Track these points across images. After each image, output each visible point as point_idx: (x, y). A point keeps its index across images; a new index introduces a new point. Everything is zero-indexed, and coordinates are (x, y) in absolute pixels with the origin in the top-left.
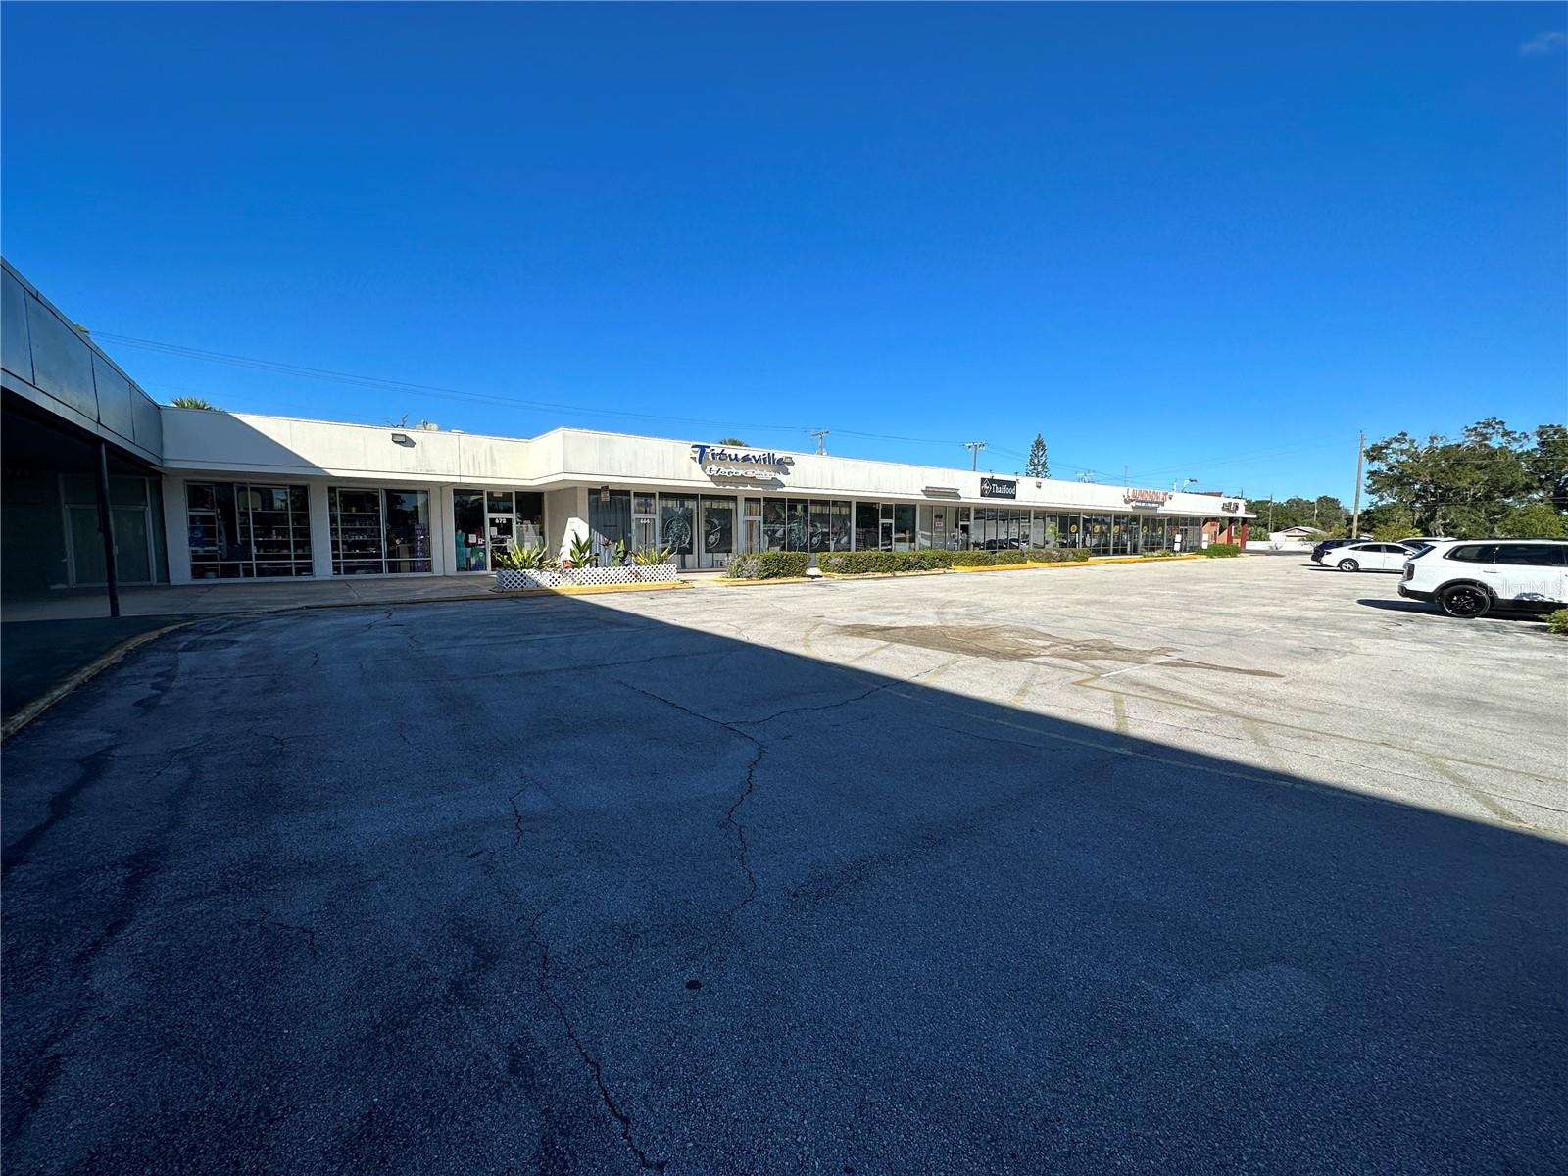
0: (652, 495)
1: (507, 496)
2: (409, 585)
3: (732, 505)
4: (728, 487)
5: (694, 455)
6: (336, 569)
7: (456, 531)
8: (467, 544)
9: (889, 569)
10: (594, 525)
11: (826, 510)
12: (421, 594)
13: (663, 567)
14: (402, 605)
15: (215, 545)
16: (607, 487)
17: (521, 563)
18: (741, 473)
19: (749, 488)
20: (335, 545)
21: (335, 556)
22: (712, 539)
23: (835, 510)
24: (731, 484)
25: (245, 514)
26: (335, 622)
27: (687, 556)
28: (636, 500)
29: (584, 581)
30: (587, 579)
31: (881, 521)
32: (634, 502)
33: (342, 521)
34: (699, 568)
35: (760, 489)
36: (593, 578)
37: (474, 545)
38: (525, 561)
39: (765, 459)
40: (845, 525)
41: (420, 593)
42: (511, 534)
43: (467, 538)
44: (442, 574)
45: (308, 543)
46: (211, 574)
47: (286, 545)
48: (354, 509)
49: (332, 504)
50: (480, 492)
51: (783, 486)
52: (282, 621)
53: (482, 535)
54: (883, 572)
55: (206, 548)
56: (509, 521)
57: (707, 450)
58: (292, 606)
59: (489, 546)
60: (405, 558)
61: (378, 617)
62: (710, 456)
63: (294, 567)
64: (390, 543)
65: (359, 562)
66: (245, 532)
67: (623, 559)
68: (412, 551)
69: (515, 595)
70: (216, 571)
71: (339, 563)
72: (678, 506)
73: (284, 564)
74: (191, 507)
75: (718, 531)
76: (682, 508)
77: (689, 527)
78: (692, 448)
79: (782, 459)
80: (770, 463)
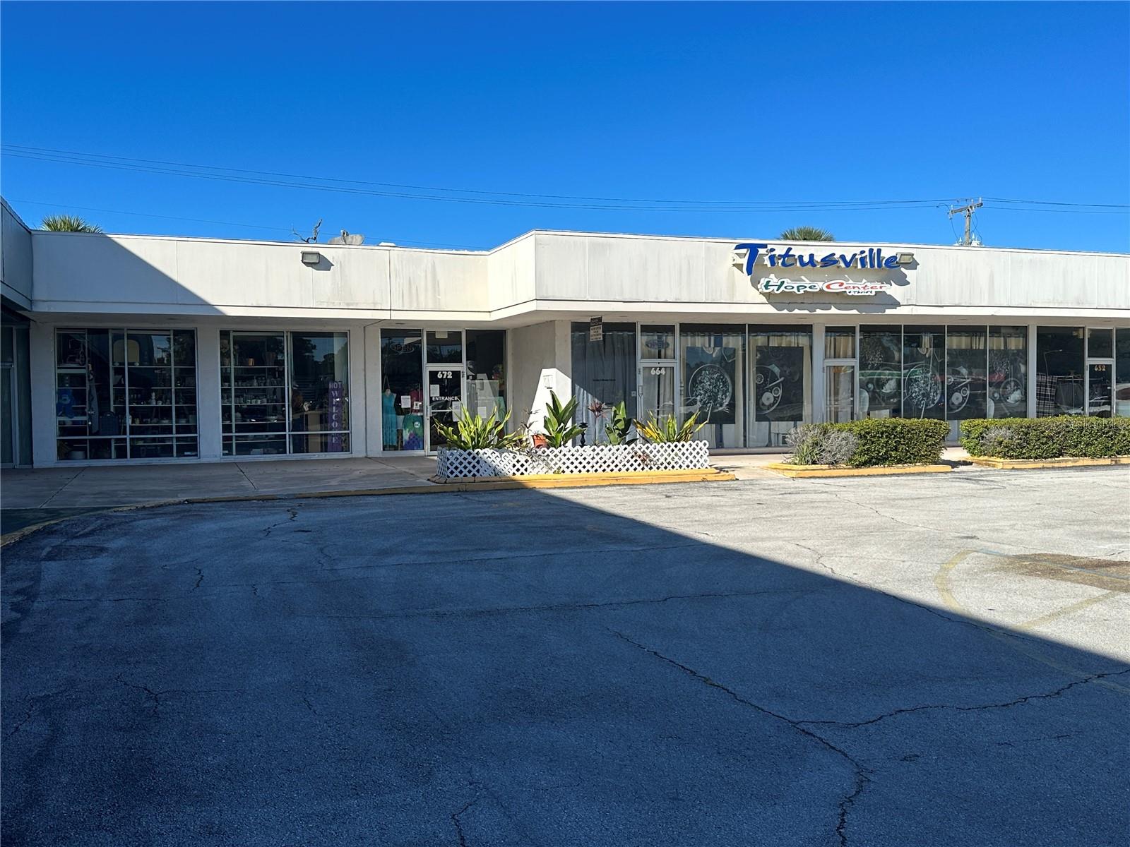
0: (669, 329)
1: (454, 337)
2: (320, 471)
3: (803, 341)
4: (797, 311)
5: (739, 261)
6: (227, 447)
7: (384, 391)
8: (399, 410)
9: (1106, 452)
10: (579, 380)
11: (978, 344)
12: (334, 485)
13: (687, 445)
14: (311, 501)
15: (84, 414)
16: (600, 319)
17: (473, 439)
18: (820, 285)
19: (833, 311)
20: (226, 411)
21: (226, 428)
22: (768, 398)
23: (995, 343)
24: (801, 305)
25: (120, 371)
26: (223, 525)
27: (725, 427)
28: (645, 338)
29: (564, 467)
30: (568, 463)
31: (1089, 361)
32: (641, 340)
33: (236, 380)
34: (745, 447)
35: (855, 312)
36: (576, 463)
37: (407, 411)
38: (479, 436)
39: (863, 260)
40: (1017, 370)
41: (334, 483)
42: (458, 394)
43: (398, 400)
44: (363, 455)
45: (193, 411)
46: (80, 454)
47: (166, 413)
48: (251, 361)
49: (225, 355)
50: (417, 333)
51: (896, 304)
52: (159, 522)
53: (418, 397)
54: (1094, 455)
55: (76, 418)
56: (457, 375)
57: (762, 251)
58: (171, 500)
59: (428, 412)
60: (314, 430)
61: (279, 518)
62: (767, 262)
63: (175, 444)
64: (297, 409)
65: (254, 437)
66: (120, 394)
67: (623, 433)
68: (324, 420)
69: (463, 487)
70: (84, 449)
71: (230, 438)
72: (712, 345)
73: (163, 440)
74: (59, 362)
75: (778, 385)
76: (718, 349)
77: (728, 379)
78: (736, 249)
79: (895, 257)
80: (872, 266)
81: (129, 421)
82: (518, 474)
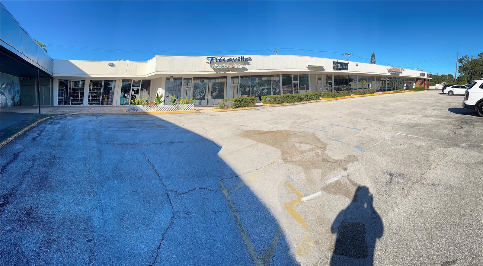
0: (191, 79)
1: (139, 81)
2: (105, 109)
3: (224, 80)
4: (221, 73)
5: (208, 61)
6: (89, 103)
7: (121, 92)
10: (167, 90)
11: (269, 79)
12: (107, 112)
13: (189, 105)
14: (102, 115)
15: (63, 96)
16: (172, 77)
17: (137, 103)
18: (227, 66)
19: (230, 72)
20: (89, 96)
21: (89, 100)
22: (214, 94)
23: (273, 79)
24: (223, 71)
25: (70, 88)
26: (83, 119)
27: (202, 100)
28: (184, 81)
30: (159, 109)
31: (293, 82)
32: (183, 81)
33: (92, 90)
34: (207, 105)
35: (236, 72)
36: (161, 109)
38: (139, 102)
39: (239, 60)
40: (278, 84)
41: (107, 111)
42: (138, 94)
44: (115, 106)
45: (83, 96)
46: (62, 104)
47: (78, 97)
48: (95, 86)
49: (90, 85)
50: (131, 80)
51: (247, 70)
52: (72, 118)
53: (129, 94)
55: (61, 97)
56: (138, 89)
57: (214, 58)
58: (75, 114)
59: (131, 97)
60: (106, 100)
61: (94, 118)
62: (215, 61)
63: (79, 103)
64: (103, 96)
65: (94, 102)
66: (70, 93)
67: (174, 102)
68: (108, 99)
69: (133, 113)
70: (63, 103)
71: (89, 102)
72: (201, 82)
73: (77, 102)
74: (59, 86)
75: (217, 91)
76: (202, 83)
77: (204, 90)
78: (207, 58)
79: (247, 58)
80: (242, 61)
81: (71, 98)
82: (147, 111)
